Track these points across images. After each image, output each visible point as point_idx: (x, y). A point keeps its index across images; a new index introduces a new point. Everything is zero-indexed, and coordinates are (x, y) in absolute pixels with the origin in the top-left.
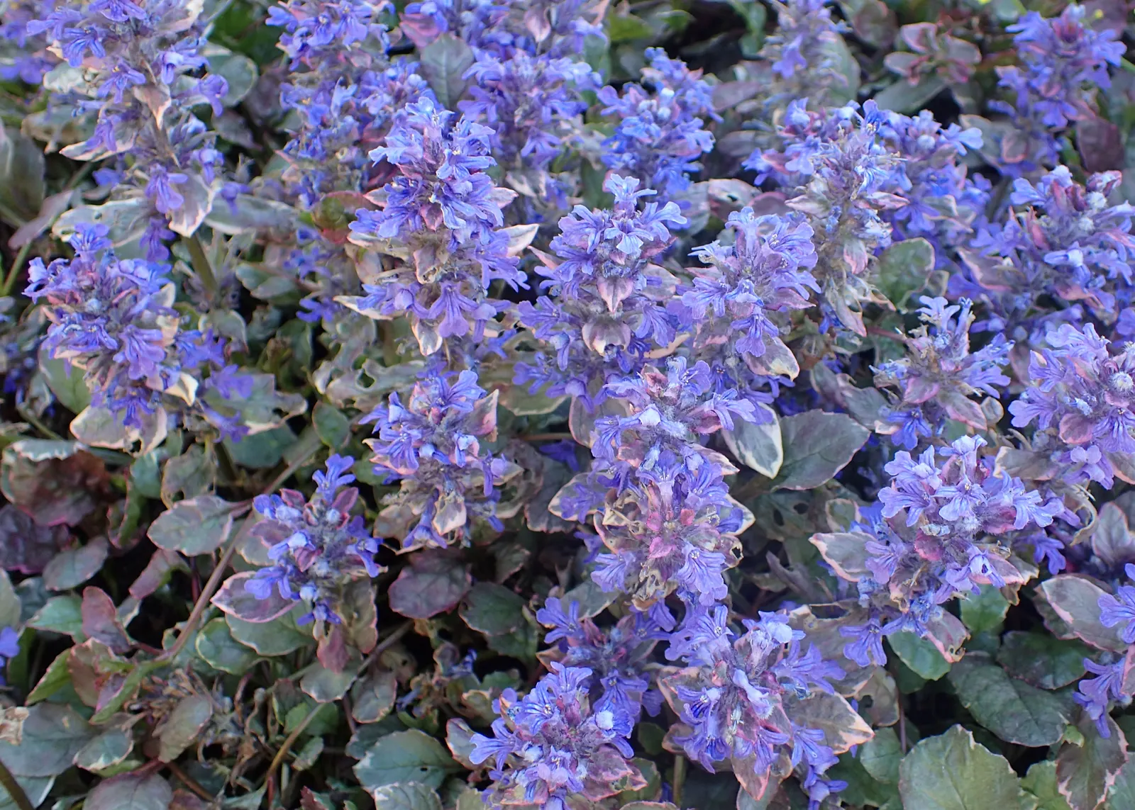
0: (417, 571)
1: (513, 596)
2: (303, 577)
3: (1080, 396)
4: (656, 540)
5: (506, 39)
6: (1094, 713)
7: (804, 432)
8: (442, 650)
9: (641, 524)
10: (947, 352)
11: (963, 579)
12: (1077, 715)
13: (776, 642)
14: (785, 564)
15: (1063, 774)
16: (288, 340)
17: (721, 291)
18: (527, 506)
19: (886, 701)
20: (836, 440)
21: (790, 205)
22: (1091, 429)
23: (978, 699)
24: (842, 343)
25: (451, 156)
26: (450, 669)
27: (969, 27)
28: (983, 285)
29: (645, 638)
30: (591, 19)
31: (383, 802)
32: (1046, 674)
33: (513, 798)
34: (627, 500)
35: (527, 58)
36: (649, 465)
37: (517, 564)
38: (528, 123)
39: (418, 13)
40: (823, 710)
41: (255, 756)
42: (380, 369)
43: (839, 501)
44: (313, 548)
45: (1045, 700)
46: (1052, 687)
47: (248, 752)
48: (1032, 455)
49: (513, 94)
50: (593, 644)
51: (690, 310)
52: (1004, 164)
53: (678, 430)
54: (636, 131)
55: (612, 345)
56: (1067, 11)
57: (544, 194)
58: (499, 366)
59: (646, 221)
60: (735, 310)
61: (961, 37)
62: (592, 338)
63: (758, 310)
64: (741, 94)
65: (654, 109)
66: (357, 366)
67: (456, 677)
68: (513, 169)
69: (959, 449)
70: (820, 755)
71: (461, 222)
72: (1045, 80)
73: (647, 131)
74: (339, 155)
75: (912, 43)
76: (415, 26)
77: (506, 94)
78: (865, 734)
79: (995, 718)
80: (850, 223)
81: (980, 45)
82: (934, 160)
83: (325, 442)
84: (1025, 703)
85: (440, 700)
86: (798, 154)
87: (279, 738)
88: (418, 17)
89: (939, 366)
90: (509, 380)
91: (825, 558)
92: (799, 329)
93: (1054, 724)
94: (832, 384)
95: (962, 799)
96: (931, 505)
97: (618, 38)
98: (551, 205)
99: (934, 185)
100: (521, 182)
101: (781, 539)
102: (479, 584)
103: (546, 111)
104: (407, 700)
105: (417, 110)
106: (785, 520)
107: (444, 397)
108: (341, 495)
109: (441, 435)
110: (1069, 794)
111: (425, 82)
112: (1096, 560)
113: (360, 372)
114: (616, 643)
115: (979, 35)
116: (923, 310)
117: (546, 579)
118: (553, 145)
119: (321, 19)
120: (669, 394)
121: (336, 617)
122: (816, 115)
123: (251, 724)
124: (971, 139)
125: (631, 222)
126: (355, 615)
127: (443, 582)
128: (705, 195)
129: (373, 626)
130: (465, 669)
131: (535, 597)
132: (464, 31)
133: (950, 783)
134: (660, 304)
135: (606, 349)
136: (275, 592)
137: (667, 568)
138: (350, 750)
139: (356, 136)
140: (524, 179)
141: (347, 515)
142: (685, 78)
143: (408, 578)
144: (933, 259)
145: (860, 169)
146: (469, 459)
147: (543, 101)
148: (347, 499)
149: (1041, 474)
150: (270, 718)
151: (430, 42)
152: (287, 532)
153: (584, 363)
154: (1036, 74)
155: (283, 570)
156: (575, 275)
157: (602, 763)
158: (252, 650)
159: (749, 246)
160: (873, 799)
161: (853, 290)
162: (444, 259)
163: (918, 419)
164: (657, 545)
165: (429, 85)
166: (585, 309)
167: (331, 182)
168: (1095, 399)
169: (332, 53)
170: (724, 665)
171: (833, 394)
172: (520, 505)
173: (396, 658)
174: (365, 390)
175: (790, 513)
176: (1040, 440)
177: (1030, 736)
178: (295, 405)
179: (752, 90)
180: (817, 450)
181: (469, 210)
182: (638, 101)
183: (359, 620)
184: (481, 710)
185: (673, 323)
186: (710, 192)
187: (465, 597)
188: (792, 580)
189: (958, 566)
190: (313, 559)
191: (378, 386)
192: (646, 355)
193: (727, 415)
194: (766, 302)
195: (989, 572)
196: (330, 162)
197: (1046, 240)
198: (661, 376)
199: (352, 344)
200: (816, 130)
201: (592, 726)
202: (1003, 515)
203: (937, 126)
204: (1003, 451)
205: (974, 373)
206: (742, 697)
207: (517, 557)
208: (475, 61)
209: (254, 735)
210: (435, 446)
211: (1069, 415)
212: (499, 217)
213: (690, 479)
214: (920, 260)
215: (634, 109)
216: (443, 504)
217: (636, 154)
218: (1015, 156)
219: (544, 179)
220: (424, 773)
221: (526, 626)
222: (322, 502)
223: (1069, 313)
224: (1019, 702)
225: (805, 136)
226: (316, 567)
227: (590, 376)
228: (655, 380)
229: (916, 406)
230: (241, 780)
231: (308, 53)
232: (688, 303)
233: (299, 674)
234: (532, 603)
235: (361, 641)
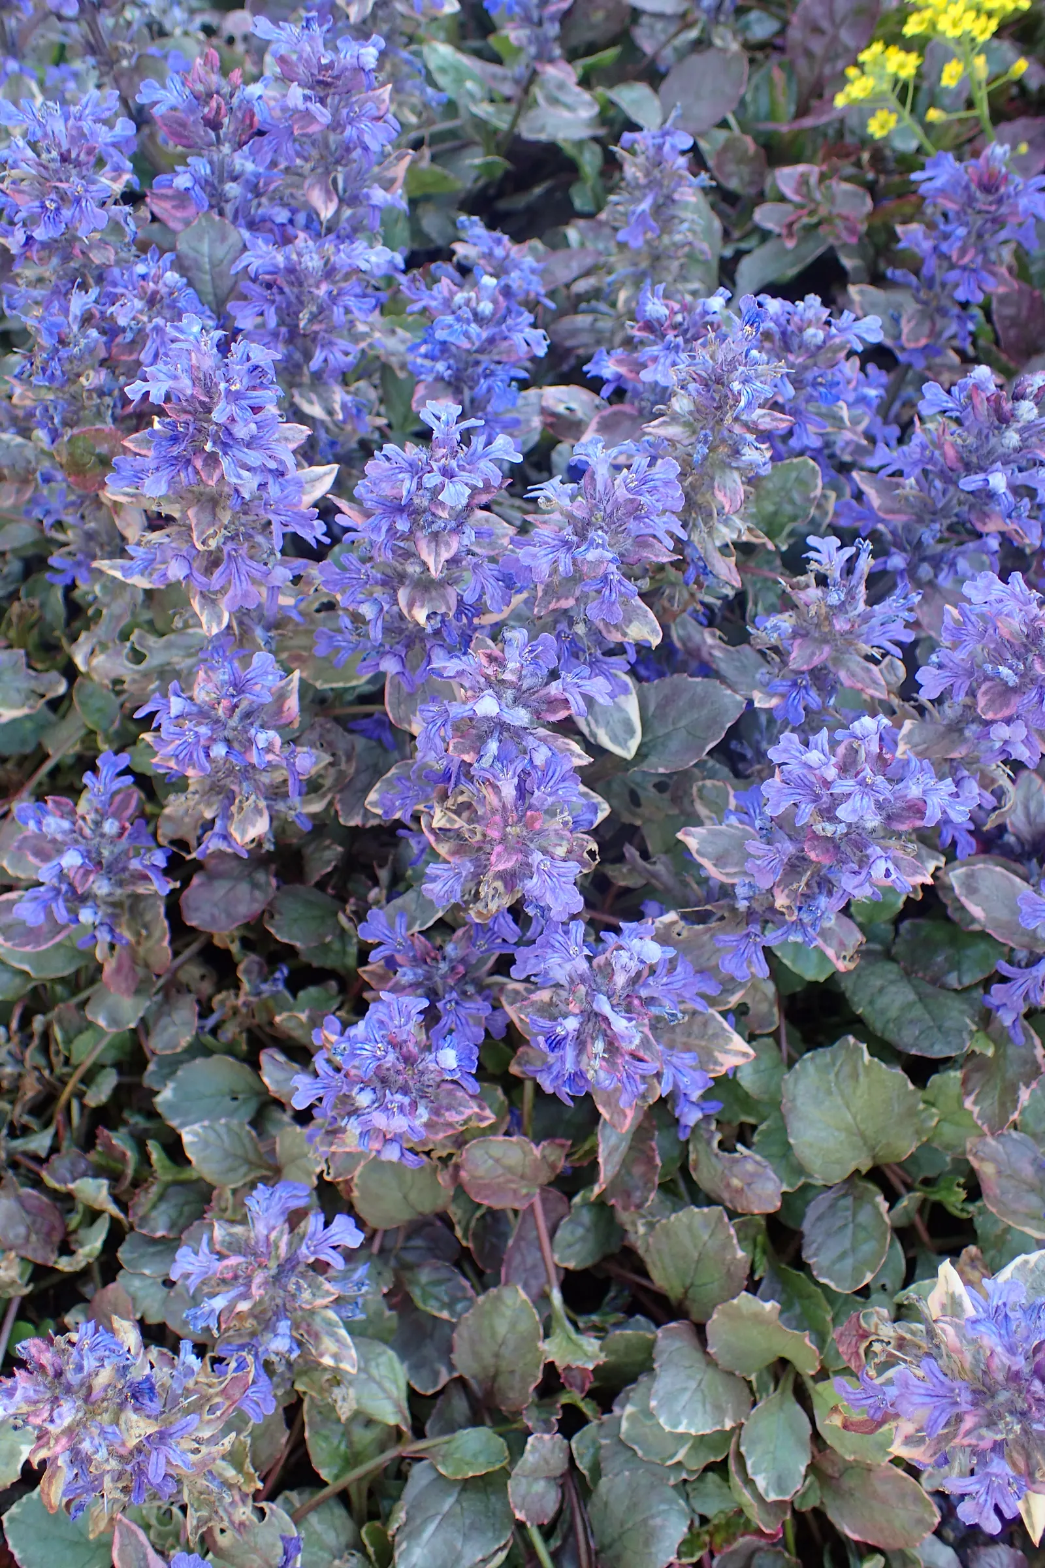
0: (213, 877)
1: (325, 899)
2: (78, 899)
3: (1004, 662)
4: (498, 849)
5: (282, 216)
6: (1007, 1019)
7: (666, 702)
8: (247, 965)
9: (479, 829)
10: (841, 607)
11: (861, 885)
12: (986, 1018)
13: (642, 962)
14: (645, 856)
15: (970, 1086)
16: (36, 602)
17: (567, 545)
18: (338, 797)
19: (764, 1007)
20: (705, 712)
21: (649, 430)
22: (1016, 701)
23: (871, 1002)
24: (710, 590)
25: (228, 391)
26: (257, 987)
27: (858, 164)
28: (881, 515)
29: (487, 951)
30: (388, 185)
31: (192, 1143)
32: (949, 972)
33: (344, 1144)
34: (461, 799)
35: (310, 243)
36: (486, 762)
37: (329, 862)
38: (316, 327)
39: (171, 186)
40: (695, 1029)
41: (39, 1092)
42: (152, 641)
43: (708, 783)
44: (91, 866)
45: (949, 1002)
46: (956, 986)
47: (31, 1089)
48: (942, 729)
49: (296, 290)
50: (426, 962)
51: (529, 569)
52: (903, 349)
53: (520, 717)
54: (451, 334)
55: (435, 613)
56: (987, 152)
57: (340, 417)
58: (296, 632)
59: (472, 461)
60: (585, 568)
61: (847, 179)
62: (411, 605)
63: (613, 568)
64: (575, 267)
65: (473, 304)
66: (125, 636)
67: (265, 996)
68: (299, 385)
69: (859, 733)
70: (694, 1082)
71: (245, 474)
72: (959, 244)
73: (466, 335)
74: (83, 380)
75: (788, 192)
76: (167, 205)
77: (287, 289)
78: (745, 1054)
79: (891, 1025)
80: (723, 450)
81: (871, 188)
82: (822, 358)
83: (91, 726)
84: (926, 1006)
85: (248, 1022)
86: (655, 359)
87: (66, 1070)
88: (169, 192)
89: (831, 624)
90: (308, 648)
91: (695, 855)
92: (658, 577)
93: (960, 1031)
94: (697, 638)
95: (855, 1118)
96: (825, 799)
97: (418, 193)
98: (349, 427)
99: (822, 389)
100: (311, 402)
101: (638, 823)
102: (286, 887)
103: (338, 312)
104: (211, 1022)
105: (181, 331)
106: (643, 800)
107: (235, 686)
108: (118, 798)
109: (235, 729)
110: (976, 1110)
111: (184, 280)
112: (1010, 839)
113: (128, 644)
114: (451, 961)
115: (870, 176)
116: (811, 554)
117: (363, 877)
118: (347, 354)
119: (47, 203)
120: (508, 676)
121: (122, 937)
122: (677, 307)
123: (32, 1057)
124: (869, 330)
125: (454, 463)
126: (144, 932)
127: (243, 888)
128: (537, 408)
129: (166, 943)
130: (275, 987)
131: (352, 900)
132: (229, 208)
133: (840, 1101)
134: (493, 560)
135: (428, 617)
136: (49, 914)
137: (510, 879)
138: (148, 1080)
139: (103, 354)
140: (314, 397)
141: (127, 825)
142: (507, 256)
143: (201, 885)
144: (820, 483)
145: (736, 386)
146: (270, 757)
147: (333, 299)
148: (125, 804)
149: (952, 751)
150: (52, 1049)
151: (187, 223)
152: (59, 848)
153: (401, 631)
154: (946, 236)
155: (58, 891)
156: (388, 530)
157: (445, 1102)
158: (24, 973)
159: (600, 487)
160: (749, 1114)
161: (724, 530)
162: (226, 517)
163: (805, 687)
164: (499, 855)
165: (190, 284)
166: (400, 568)
167: (75, 413)
168: (1022, 667)
169: (64, 247)
170: (582, 989)
171: (699, 649)
172: (329, 797)
173: (192, 972)
174: (136, 667)
175: (649, 793)
176: (951, 711)
177: (932, 1046)
178: (53, 685)
179: (589, 261)
180: (683, 723)
181: (254, 457)
182: (452, 294)
183: (149, 936)
184: (298, 1034)
185: (509, 582)
186: (544, 404)
187: (270, 904)
188: (654, 875)
189: (856, 867)
190: (91, 878)
191: (152, 661)
192: (476, 621)
193: (579, 698)
194: (621, 555)
195: (893, 877)
196: (73, 389)
197: (961, 459)
198: (496, 652)
199: (115, 611)
200: (676, 326)
201: (432, 1066)
202: (910, 808)
203: (825, 313)
204: (908, 724)
205: (872, 629)
206: (604, 1026)
207: (327, 854)
208: (245, 248)
209: (36, 1068)
210: (228, 741)
211: (988, 684)
212: (290, 461)
213: (536, 775)
214: (804, 484)
215: (447, 302)
216: (241, 809)
217: (452, 362)
218: (917, 340)
219: (338, 396)
220: (235, 1103)
221: (343, 934)
222: (97, 811)
223: (985, 543)
224: (919, 1006)
225: (664, 336)
226: (95, 887)
227: (408, 646)
228: (492, 659)
229: (803, 673)
230: (26, 1119)
231: (35, 247)
232: (526, 562)
233: (83, 996)
234: (350, 908)
235: (152, 960)
